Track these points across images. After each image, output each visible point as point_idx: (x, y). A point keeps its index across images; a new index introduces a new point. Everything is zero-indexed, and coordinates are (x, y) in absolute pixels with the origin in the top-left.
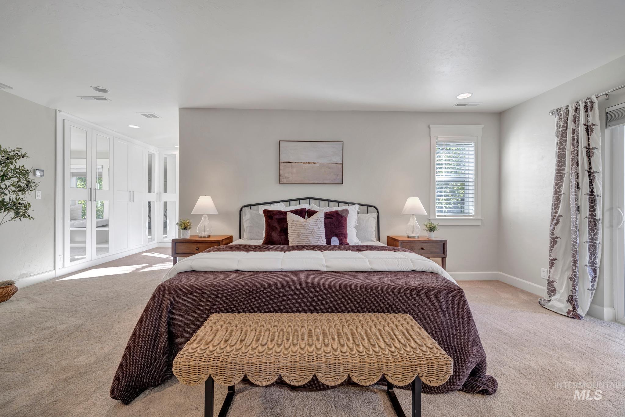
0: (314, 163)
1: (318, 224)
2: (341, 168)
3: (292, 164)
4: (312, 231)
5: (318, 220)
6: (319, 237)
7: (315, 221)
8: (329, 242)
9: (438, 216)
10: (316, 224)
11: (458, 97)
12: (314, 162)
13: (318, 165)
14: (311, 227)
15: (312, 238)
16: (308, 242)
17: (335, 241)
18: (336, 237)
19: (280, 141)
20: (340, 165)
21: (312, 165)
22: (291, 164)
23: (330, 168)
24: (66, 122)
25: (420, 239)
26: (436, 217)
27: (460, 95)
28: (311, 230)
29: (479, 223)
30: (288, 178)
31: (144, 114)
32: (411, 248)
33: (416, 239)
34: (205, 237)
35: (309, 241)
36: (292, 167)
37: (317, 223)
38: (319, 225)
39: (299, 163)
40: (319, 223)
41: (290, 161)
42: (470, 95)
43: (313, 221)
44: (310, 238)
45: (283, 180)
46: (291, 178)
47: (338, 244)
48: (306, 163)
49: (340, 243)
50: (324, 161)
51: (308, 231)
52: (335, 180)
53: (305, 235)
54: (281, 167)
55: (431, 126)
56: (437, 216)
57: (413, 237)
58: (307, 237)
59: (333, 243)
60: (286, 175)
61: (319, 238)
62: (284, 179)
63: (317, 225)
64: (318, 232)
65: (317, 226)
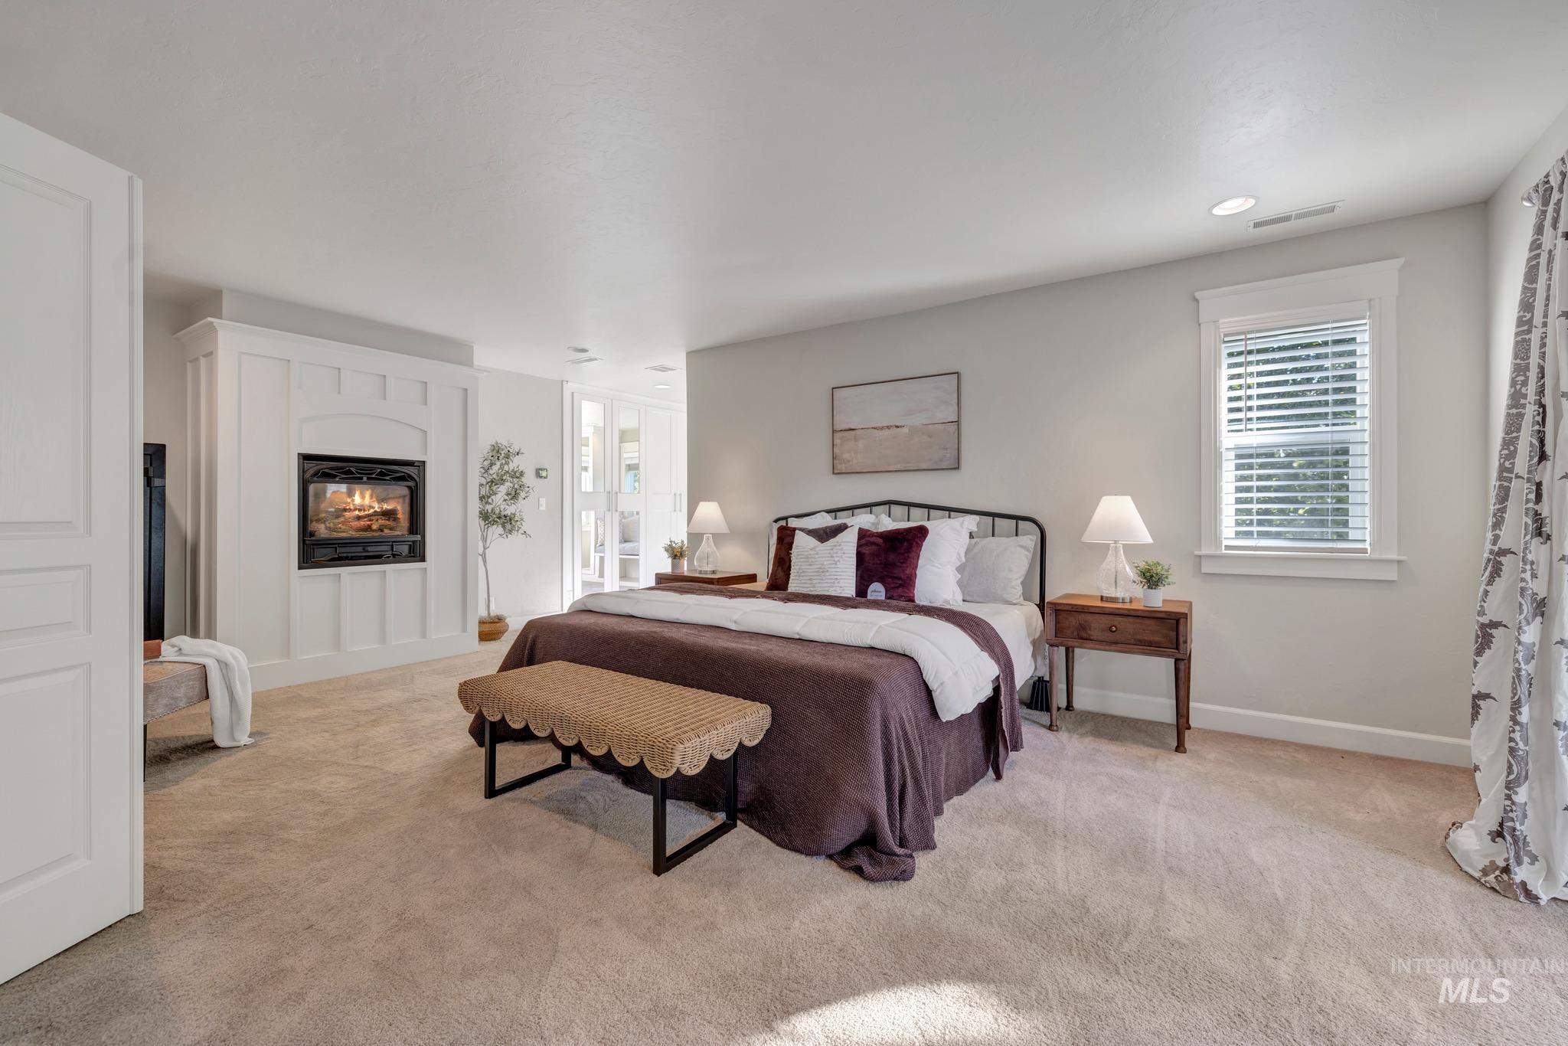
0: (897, 427)
1: (835, 555)
2: (954, 433)
3: (858, 432)
4: (820, 568)
5: (835, 546)
6: (832, 581)
7: (829, 548)
8: (862, 591)
9: (1227, 547)
10: (829, 553)
11: (1217, 211)
12: (898, 424)
13: (905, 430)
14: (819, 559)
15: (819, 581)
16: (812, 589)
17: (877, 591)
18: (879, 584)
19: (833, 388)
20: (953, 427)
21: (893, 431)
22: (854, 432)
23: (930, 436)
24: (575, 394)
25: (1134, 606)
26: (1224, 552)
27: (1220, 205)
28: (818, 566)
29: (1392, 574)
30: (849, 462)
31: (655, 369)
32: (1080, 624)
33: (1120, 606)
34: (706, 572)
35: (814, 587)
36: (856, 439)
37: (832, 552)
38: (837, 557)
39: (868, 428)
40: (837, 553)
41: (853, 428)
42: (1252, 202)
43: (826, 548)
44: (815, 581)
45: (839, 466)
46: (855, 461)
47: (883, 598)
48: (882, 428)
49: (888, 595)
50: (918, 420)
51: (812, 567)
52: (941, 460)
53: (807, 574)
54: (837, 441)
55: (1198, 295)
56: (1225, 546)
57: (1114, 600)
58: (810, 579)
59: (871, 596)
60: (846, 456)
61: (834, 583)
62: (841, 464)
63: (832, 557)
64: (834, 570)
65: (832, 559)
